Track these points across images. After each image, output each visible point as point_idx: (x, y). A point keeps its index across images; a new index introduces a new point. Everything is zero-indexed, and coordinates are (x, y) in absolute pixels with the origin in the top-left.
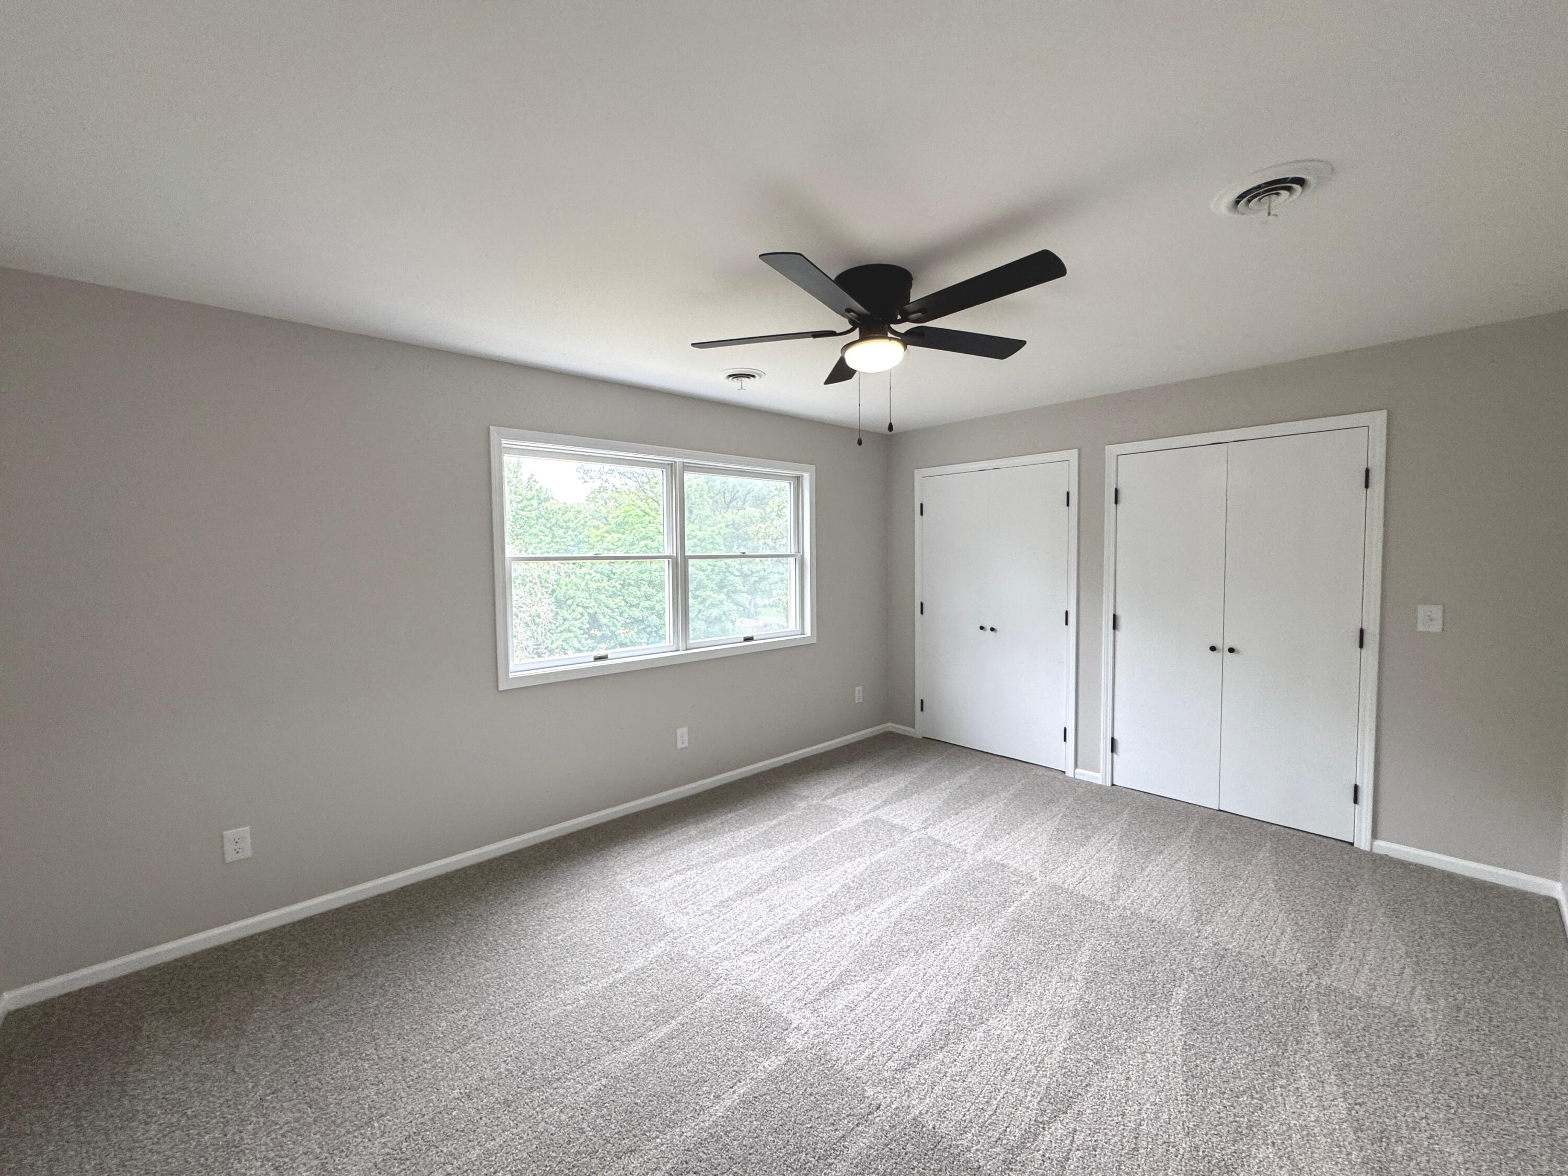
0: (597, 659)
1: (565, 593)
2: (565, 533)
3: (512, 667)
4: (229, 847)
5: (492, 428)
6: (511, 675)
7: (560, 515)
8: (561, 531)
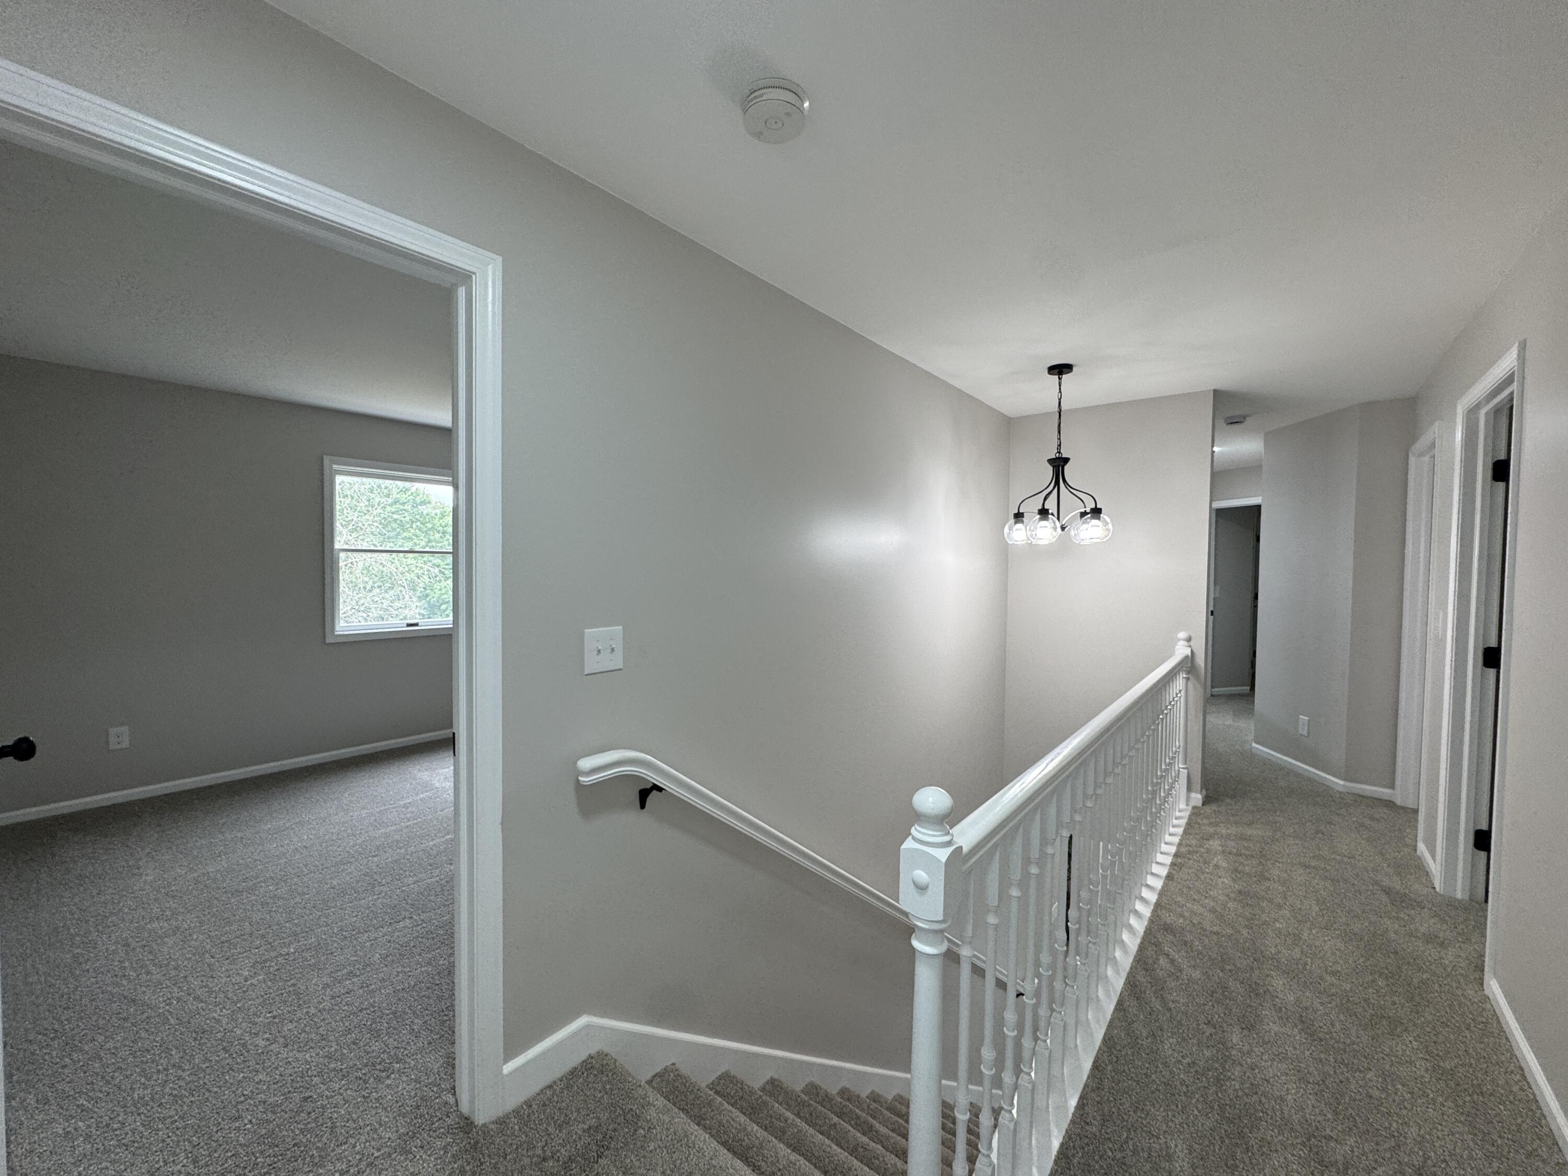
0: (409, 625)
1: (439, 598)
2: (441, 537)
3: (337, 628)
4: (112, 739)
5: (325, 457)
6: (336, 633)
7: (437, 520)
8: (437, 536)
